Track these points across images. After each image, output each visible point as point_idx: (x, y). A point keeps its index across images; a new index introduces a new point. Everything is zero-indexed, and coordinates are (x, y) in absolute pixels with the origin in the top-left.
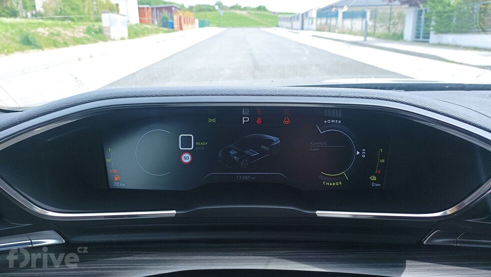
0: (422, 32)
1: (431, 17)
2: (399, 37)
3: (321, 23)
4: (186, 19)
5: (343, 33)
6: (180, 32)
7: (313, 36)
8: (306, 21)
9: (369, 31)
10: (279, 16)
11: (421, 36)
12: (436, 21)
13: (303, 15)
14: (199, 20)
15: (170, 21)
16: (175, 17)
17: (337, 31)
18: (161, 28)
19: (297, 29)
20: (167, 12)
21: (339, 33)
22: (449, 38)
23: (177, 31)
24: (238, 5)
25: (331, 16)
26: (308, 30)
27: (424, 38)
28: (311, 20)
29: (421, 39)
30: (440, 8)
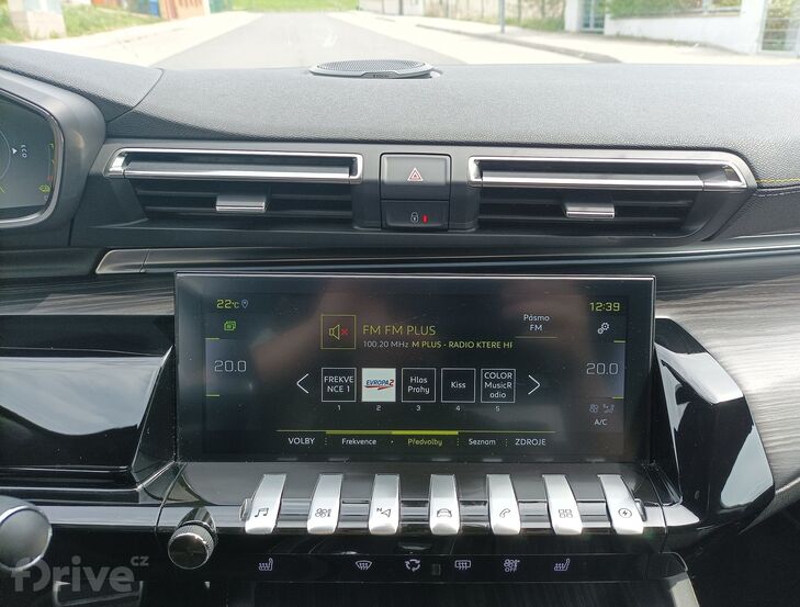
0: (592, 15)
2: (557, 26)
3: (432, 3)
5: (469, 19)
6: (174, 24)
7: (418, 26)
9: (508, 14)
11: (592, 22)
18: (134, 14)
21: (462, 19)
22: (633, 26)
23: (168, 20)
26: (409, 15)
27: (596, 25)
29: (592, 28)
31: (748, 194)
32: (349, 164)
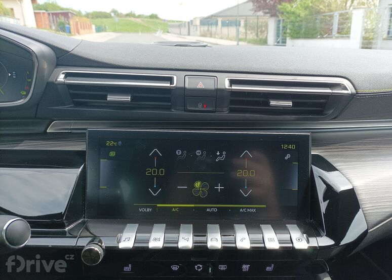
0: (281, 38)
1: (287, 25)
2: (264, 42)
3: (204, 30)
4: (82, 25)
5: (222, 38)
6: (78, 36)
8: (191, 28)
9: (241, 36)
10: (169, 23)
11: (280, 41)
12: (290, 29)
13: (189, 23)
14: (96, 26)
15: (67, 26)
16: (71, 23)
17: (217, 36)
19: (185, 35)
20: (63, 17)
21: (219, 38)
22: (300, 43)
23: (75, 35)
24: (133, 13)
25: (211, 24)
26: (193, 36)
27: (283, 42)
28: (195, 28)
29: (280, 44)
30: (292, 18)
31: (352, 96)
32: (170, 80)
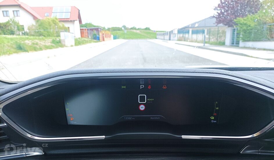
0: (235, 41)
1: (240, 33)
2: (223, 44)
3: (180, 37)
4: (106, 35)
5: (192, 41)
6: (103, 42)
7: (176, 43)
8: (172, 36)
9: (206, 40)
10: (157, 33)
11: (235, 43)
12: (243, 35)
13: (170, 32)
14: (113, 36)
15: (98, 36)
16: (100, 34)
17: (189, 40)
18: (93, 40)
19: (167, 40)
20: (96, 31)
21: (190, 42)
22: (250, 44)
23: (101, 41)
24: (135, 27)
25: (186, 33)
26: (173, 40)
27: (236, 44)
28: (174, 35)
29: (235, 45)
30: (245, 28)
